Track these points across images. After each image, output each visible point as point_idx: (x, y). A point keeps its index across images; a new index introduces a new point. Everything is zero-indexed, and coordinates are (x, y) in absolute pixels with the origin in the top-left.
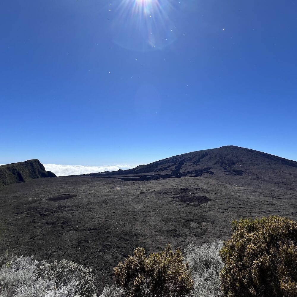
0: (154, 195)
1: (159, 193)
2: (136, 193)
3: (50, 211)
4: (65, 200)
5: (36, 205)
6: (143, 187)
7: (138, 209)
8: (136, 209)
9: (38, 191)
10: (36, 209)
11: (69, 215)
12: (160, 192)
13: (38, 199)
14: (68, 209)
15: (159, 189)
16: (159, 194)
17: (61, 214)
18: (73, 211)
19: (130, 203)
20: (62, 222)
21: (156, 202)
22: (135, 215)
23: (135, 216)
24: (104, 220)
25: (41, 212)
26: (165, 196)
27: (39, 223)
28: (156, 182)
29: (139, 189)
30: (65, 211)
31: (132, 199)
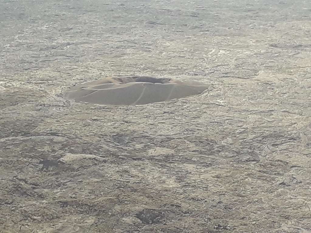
3: (84, 151)
4: (149, 107)
5: (22, 117)
9: (29, 47)
10: (26, 134)
11: (171, 183)
13: (29, 87)
14: (165, 151)
17: (134, 171)
18: (190, 167)
20: (138, 208)
25: (46, 148)
27: (41, 197)
30: (151, 158)
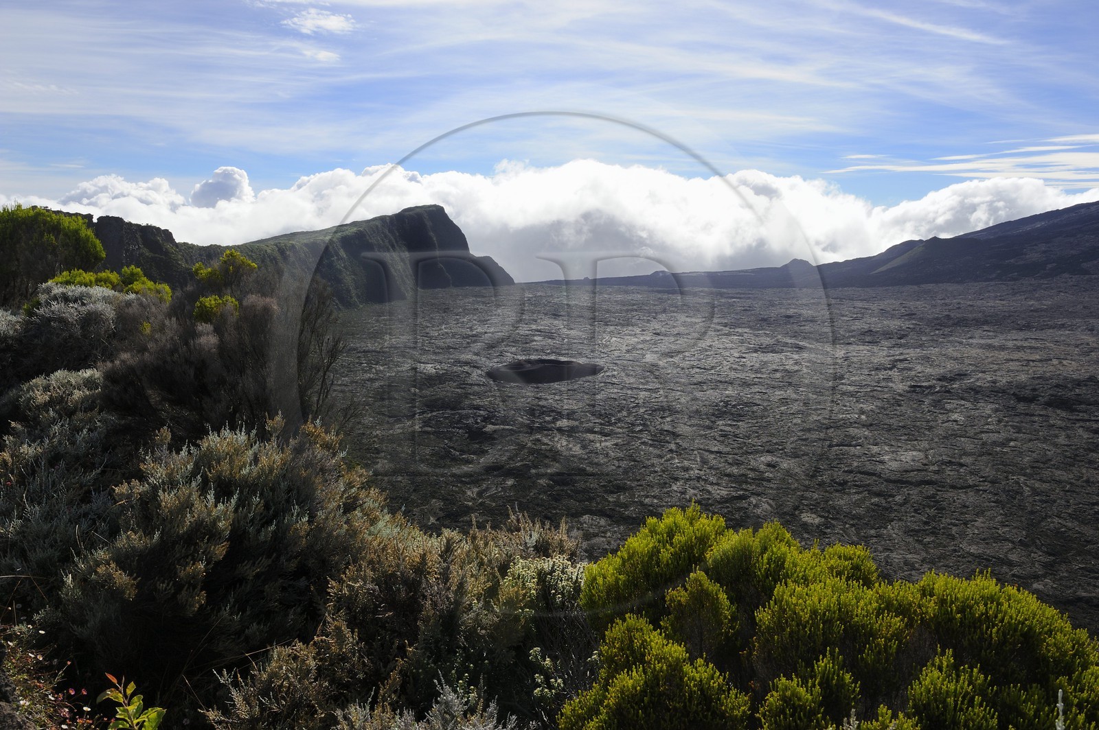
0: (988, 409)
1: (1020, 399)
2: (883, 384)
6: (927, 359)
7: (894, 465)
8: (882, 462)
12: (1027, 393)
15: (1023, 377)
16: (1021, 407)
19: (853, 431)
21: (1003, 445)
22: (878, 494)
23: (875, 500)
24: (724, 493)
26: (1058, 417)
28: (1002, 337)
29: (900, 365)
31: (862, 412)
